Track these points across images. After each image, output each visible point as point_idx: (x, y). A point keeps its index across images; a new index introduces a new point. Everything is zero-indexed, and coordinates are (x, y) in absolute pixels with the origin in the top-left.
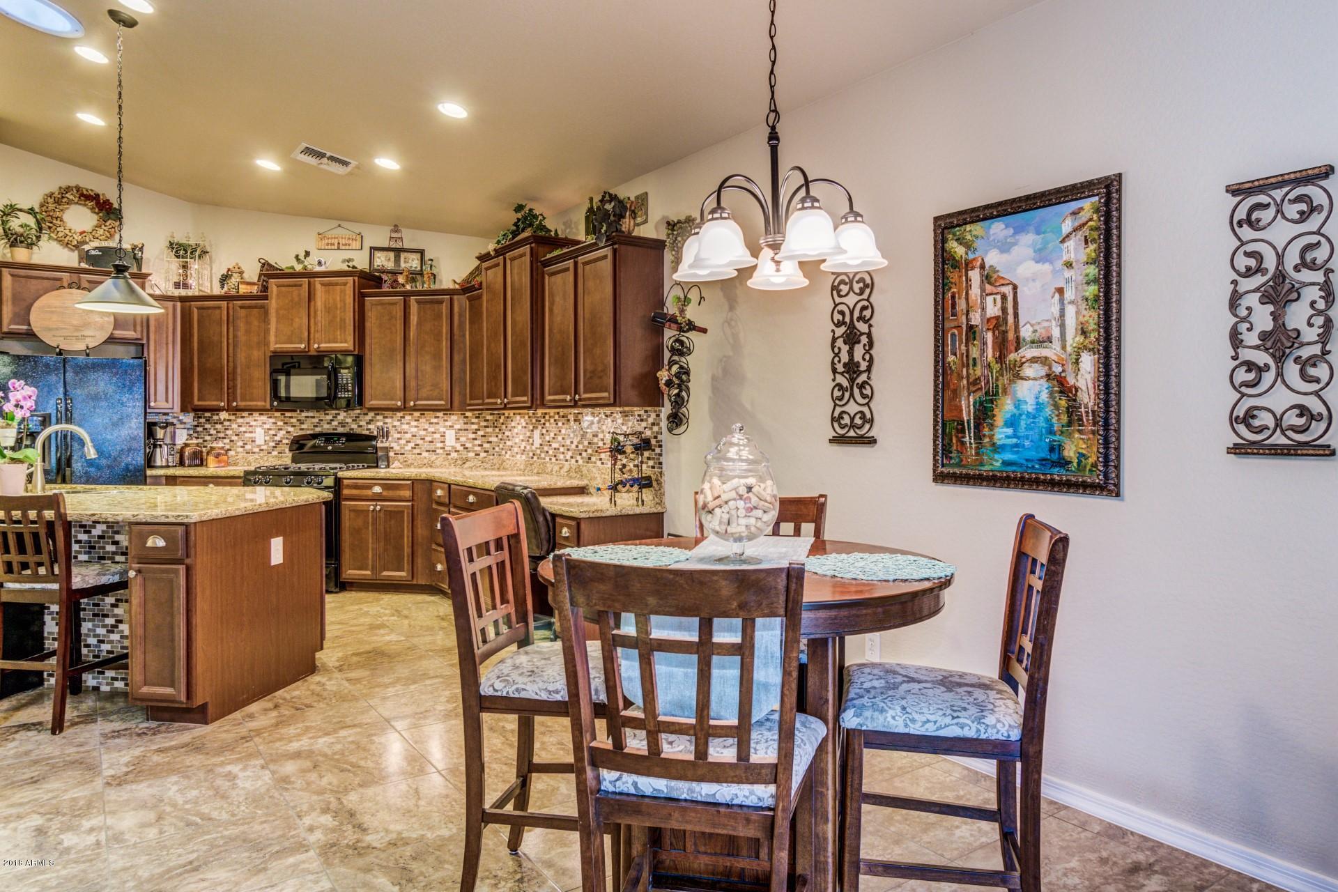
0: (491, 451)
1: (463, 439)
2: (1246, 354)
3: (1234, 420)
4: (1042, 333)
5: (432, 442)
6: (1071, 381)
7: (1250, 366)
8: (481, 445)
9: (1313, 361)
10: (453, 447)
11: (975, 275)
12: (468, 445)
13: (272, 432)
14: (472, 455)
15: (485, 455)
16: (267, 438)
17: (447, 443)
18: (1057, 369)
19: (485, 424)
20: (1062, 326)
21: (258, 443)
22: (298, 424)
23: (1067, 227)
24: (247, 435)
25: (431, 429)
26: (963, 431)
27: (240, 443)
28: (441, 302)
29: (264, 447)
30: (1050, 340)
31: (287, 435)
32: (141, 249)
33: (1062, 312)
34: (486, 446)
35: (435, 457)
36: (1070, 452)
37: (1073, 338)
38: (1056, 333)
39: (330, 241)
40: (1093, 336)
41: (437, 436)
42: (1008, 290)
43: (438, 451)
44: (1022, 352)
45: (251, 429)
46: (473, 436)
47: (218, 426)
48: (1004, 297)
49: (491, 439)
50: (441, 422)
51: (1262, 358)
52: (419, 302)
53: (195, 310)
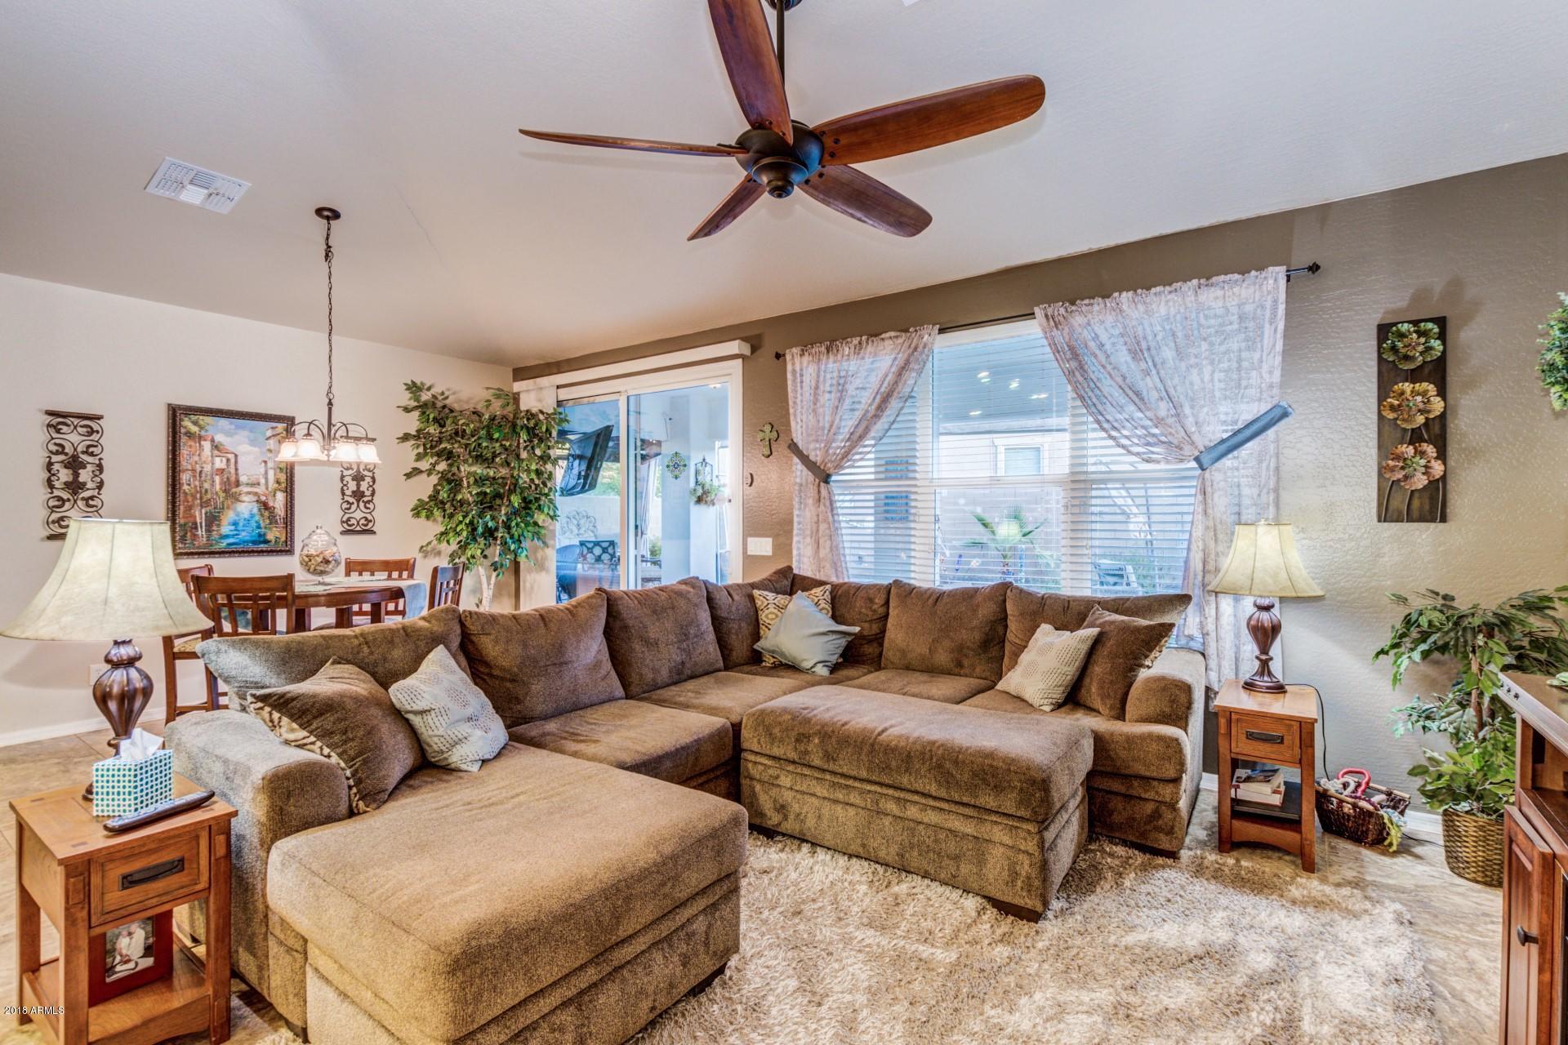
2: (346, 498)
3: (342, 522)
4: (253, 480)
6: (271, 504)
7: (348, 502)
9: (369, 502)
11: (207, 445)
18: (263, 498)
20: (266, 479)
23: (269, 433)
26: (196, 528)
30: (259, 484)
33: (266, 473)
36: (270, 536)
37: (272, 485)
38: (263, 481)
40: (283, 485)
42: (231, 456)
44: (240, 488)
48: (228, 460)
51: (351, 500)
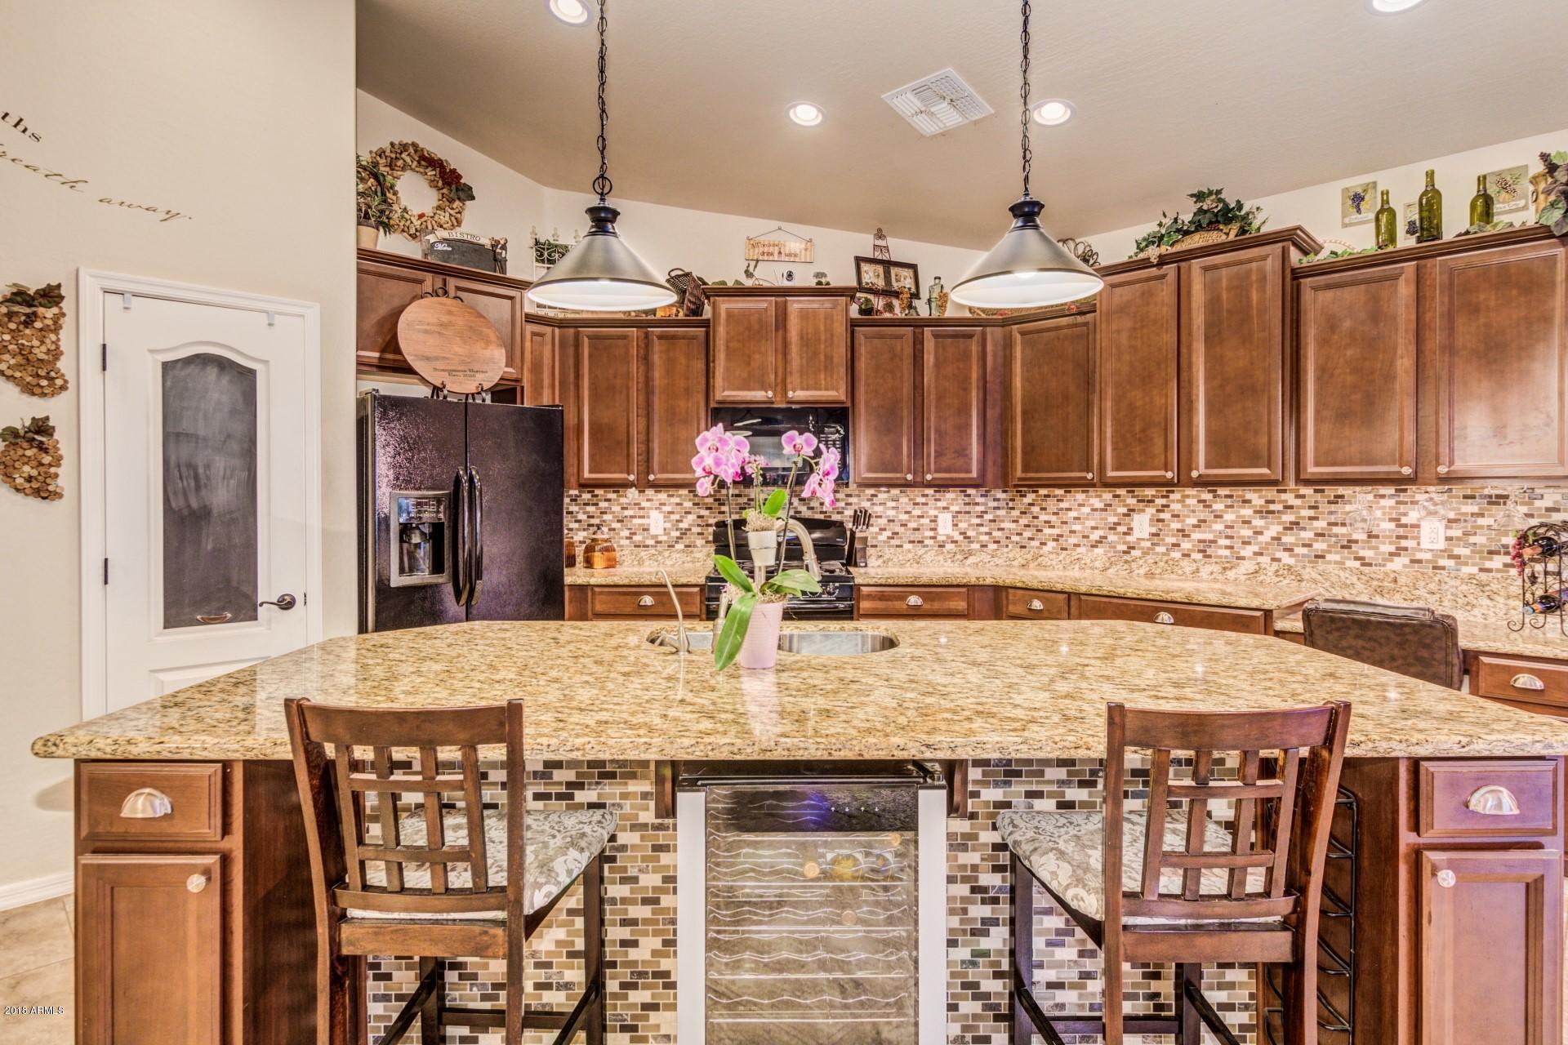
0: (1004, 542)
1: (963, 525)
5: (918, 529)
8: (989, 534)
10: (948, 536)
12: (970, 533)
13: (677, 517)
14: (975, 546)
15: (995, 546)
16: (668, 525)
17: (941, 530)
19: (996, 504)
21: (653, 531)
22: (716, 505)
24: (636, 521)
25: (917, 512)
27: (626, 533)
28: (970, 336)
29: (663, 538)
31: (699, 521)
32: (504, 247)
34: (996, 534)
35: (923, 550)
39: (766, 250)
41: (925, 521)
43: (927, 542)
45: (641, 513)
46: (978, 521)
47: (591, 509)
49: (1003, 525)
50: (931, 502)
52: (936, 336)
53: (586, 340)
